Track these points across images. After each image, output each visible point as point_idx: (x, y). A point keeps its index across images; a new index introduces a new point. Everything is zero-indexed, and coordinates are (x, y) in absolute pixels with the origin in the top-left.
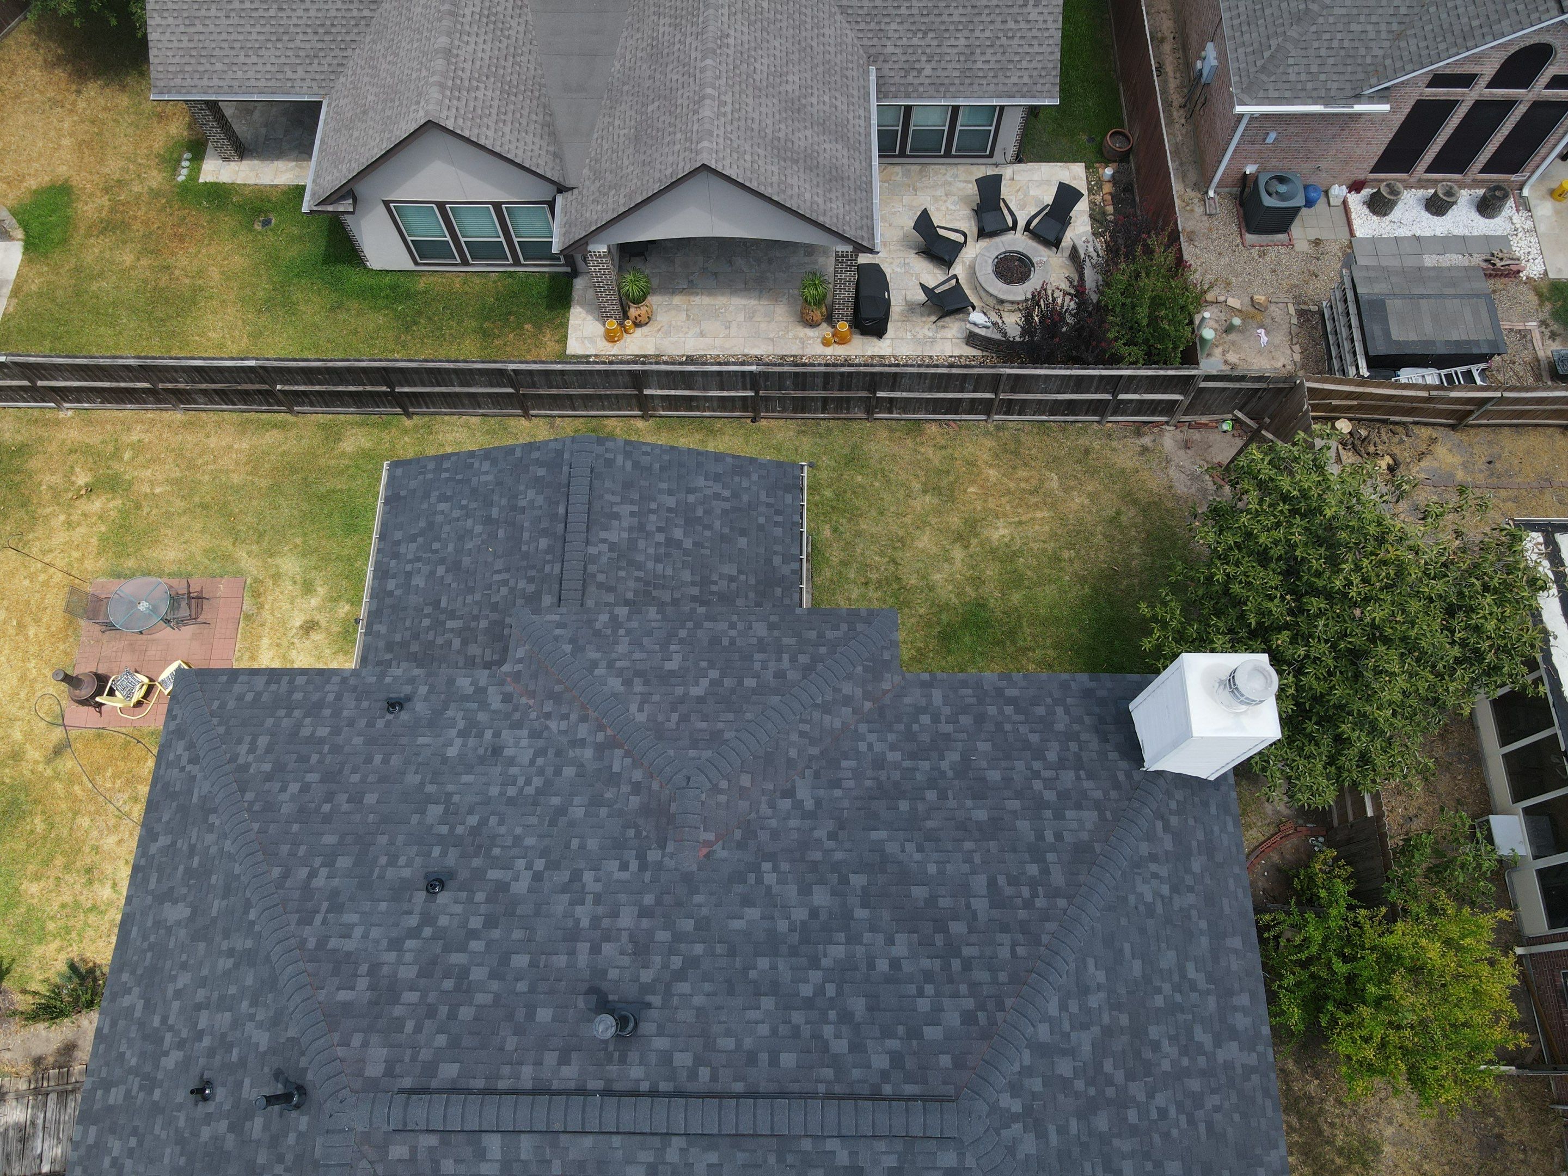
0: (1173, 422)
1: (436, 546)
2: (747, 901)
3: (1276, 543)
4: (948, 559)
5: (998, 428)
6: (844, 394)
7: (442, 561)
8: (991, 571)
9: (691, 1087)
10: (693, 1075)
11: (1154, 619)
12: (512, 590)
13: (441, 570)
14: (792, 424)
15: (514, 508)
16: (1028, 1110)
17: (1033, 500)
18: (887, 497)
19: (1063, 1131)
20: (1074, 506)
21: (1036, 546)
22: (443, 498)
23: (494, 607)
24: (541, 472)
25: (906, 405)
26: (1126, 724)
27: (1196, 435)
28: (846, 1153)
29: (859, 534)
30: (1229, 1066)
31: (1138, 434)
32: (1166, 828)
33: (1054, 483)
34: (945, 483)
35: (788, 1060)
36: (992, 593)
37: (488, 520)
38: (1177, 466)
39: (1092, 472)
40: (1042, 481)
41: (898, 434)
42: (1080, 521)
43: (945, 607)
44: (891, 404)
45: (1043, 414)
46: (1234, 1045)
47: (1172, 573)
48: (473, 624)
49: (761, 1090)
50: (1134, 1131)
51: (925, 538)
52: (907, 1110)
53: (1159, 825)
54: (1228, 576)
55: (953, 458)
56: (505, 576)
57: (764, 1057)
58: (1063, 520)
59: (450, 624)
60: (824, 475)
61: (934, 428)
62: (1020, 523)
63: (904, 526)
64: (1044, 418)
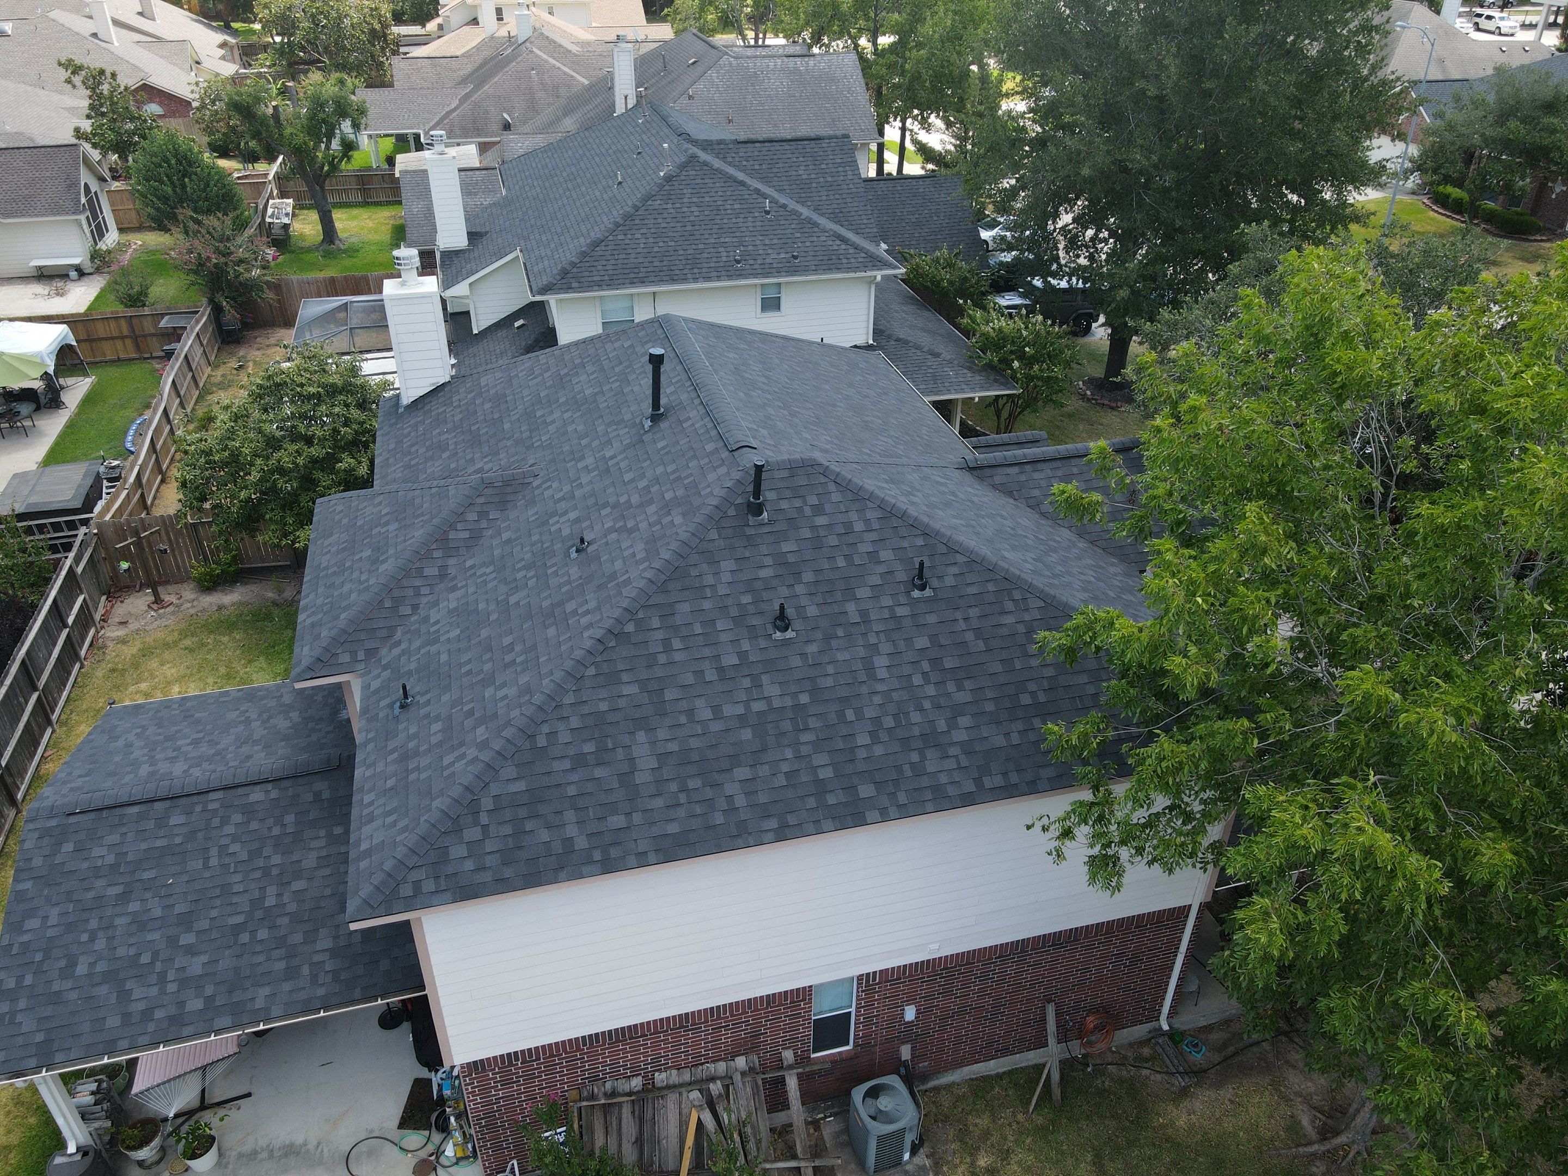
0: (97, 628)
1: (145, 959)
7: (172, 942)
12: (235, 838)
13: (187, 939)
15: (114, 867)
20: (172, 672)
22: (67, 972)
23: (254, 854)
24: (69, 847)
26: (420, 399)
27: (115, 620)
31: (103, 647)
33: (143, 686)
37: (124, 897)
38: (144, 626)
39: (137, 665)
40: (139, 692)
42: (190, 667)
48: (275, 872)
56: (214, 852)
58: (185, 677)
59: (270, 901)
61: (48, 767)
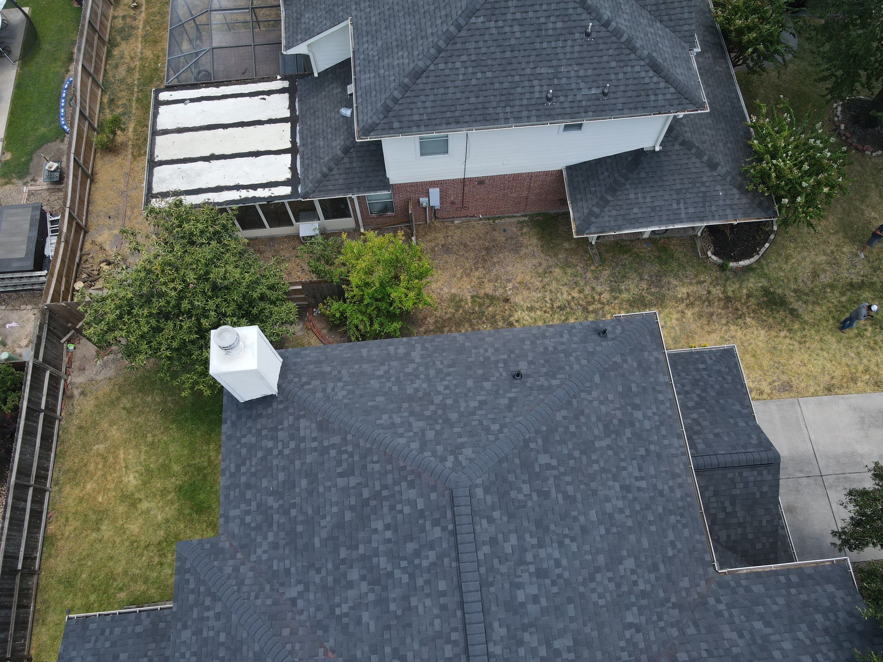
0: (65, 377)
2: (359, 621)
3: (148, 323)
4: (148, 511)
5: (57, 484)
6: (16, 593)
8: (158, 484)
9: (462, 644)
10: (455, 643)
11: (192, 388)
14: (36, 630)
16: (452, 452)
17: (111, 460)
18: (100, 555)
19: (460, 436)
20: (118, 434)
21: (143, 457)
25: (31, 547)
26: (251, 404)
27: (76, 364)
28: (484, 548)
29: (125, 573)
30: (422, 357)
31: (71, 397)
32: (308, 383)
33: (101, 447)
34: (94, 517)
35: (442, 585)
36: (172, 483)
38: (96, 375)
39: (95, 424)
40: (99, 455)
41: (53, 552)
42: (128, 431)
43: (180, 512)
44: (29, 558)
45: (49, 456)
46: (413, 354)
47: (165, 379)
49: (459, 600)
50: (456, 401)
51: (132, 527)
52: (459, 515)
53: (306, 387)
54: (167, 349)
55: (76, 513)
57: (442, 600)
58: (126, 441)
60: (79, 602)
61: (52, 528)
62: (126, 467)
63: (122, 542)
64: (53, 455)
